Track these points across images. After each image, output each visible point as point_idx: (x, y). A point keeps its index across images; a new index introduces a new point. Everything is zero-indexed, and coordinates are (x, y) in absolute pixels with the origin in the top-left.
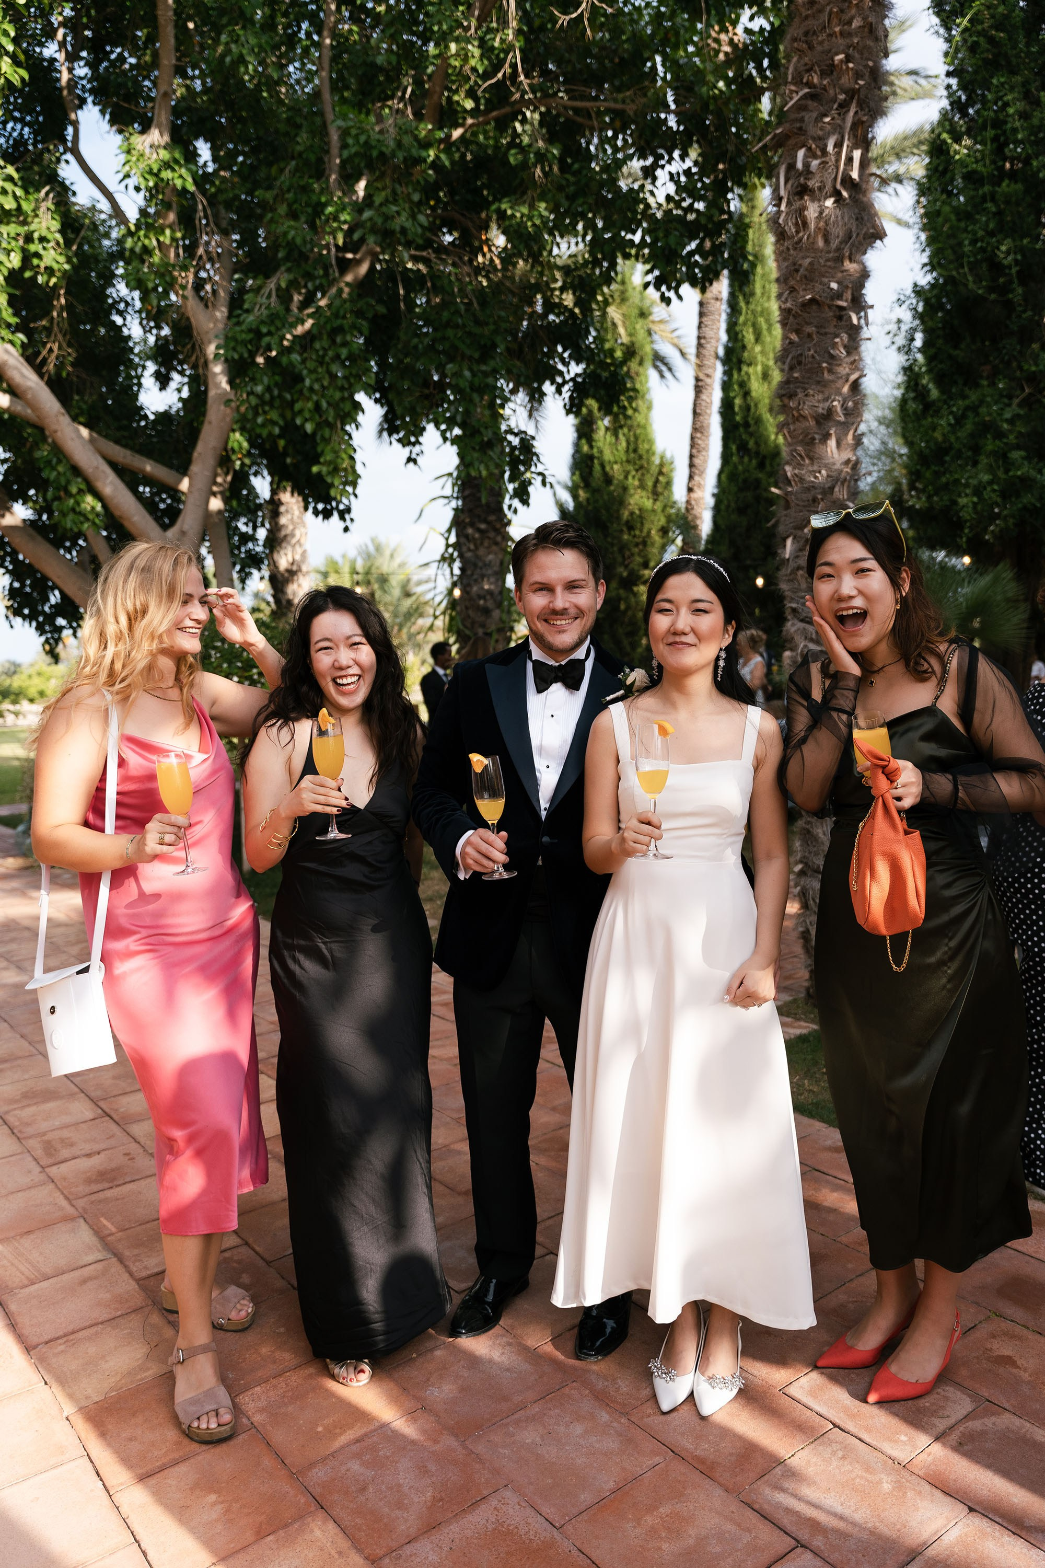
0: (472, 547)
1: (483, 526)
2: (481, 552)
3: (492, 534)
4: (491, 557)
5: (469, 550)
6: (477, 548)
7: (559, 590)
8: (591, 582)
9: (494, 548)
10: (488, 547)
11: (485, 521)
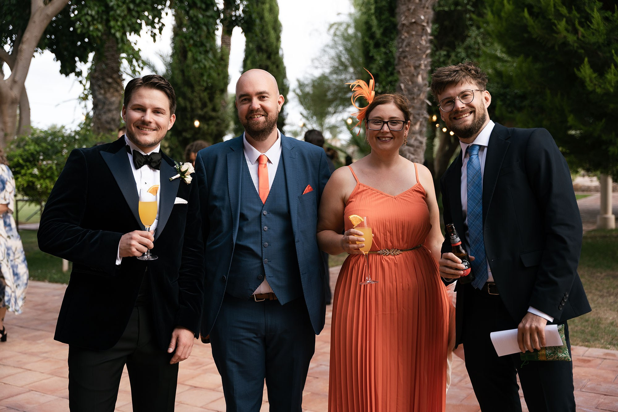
0: (102, 92)
1: (110, 80)
2: (108, 95)
3: (115, 85)
4: (114, 99)
5: (100, 94)
6: (105, 93)
7: (149, 111)
8: (168, 112)
9: (116, 94)
10: (113, 93)
11: (111, 77)
